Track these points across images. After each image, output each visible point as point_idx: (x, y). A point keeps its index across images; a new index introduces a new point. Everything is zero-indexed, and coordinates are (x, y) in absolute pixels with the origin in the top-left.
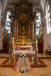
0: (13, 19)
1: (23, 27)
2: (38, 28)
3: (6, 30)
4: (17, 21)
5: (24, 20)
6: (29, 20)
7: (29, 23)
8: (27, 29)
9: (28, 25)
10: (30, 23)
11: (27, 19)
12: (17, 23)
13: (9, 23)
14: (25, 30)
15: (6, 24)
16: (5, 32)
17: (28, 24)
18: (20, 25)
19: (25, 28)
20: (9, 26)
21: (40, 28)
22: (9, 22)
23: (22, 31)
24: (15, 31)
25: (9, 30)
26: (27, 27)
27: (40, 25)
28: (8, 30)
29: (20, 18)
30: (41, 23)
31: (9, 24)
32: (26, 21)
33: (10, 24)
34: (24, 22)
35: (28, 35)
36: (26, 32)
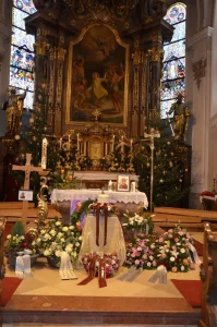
0: (48, 36)
1: (98, 81)
2: (169, 84)
3: (13, 92)
4: (67, 48)
5: (101, 44)
6: (127, 46)
7: (127, 63)
8: (116, 88)
9: (120, 72)
10: (131, 60)
11: (118, 40)
12: (67, 56)
13: (24, 54)
14: (107, 98)
15: (13, 61)
16: (10, 103)
17: (122, 66)
18: (82, 71)
19: (103, 84)
20: (26, 71)
21: (180, 89)
22: (28, 50)
23: (93, 101)
24: (59, 99)
25: (27, 90)
26: (116, 78)
27: (180, 68)
28: (22, 92)
29: (84, 31)
30: (183, 62)
31: (24, 60)
32: (114, 48)
33: (31, 63)
34: (100, 56)
35: (120, 120)
36: (108, 105)
